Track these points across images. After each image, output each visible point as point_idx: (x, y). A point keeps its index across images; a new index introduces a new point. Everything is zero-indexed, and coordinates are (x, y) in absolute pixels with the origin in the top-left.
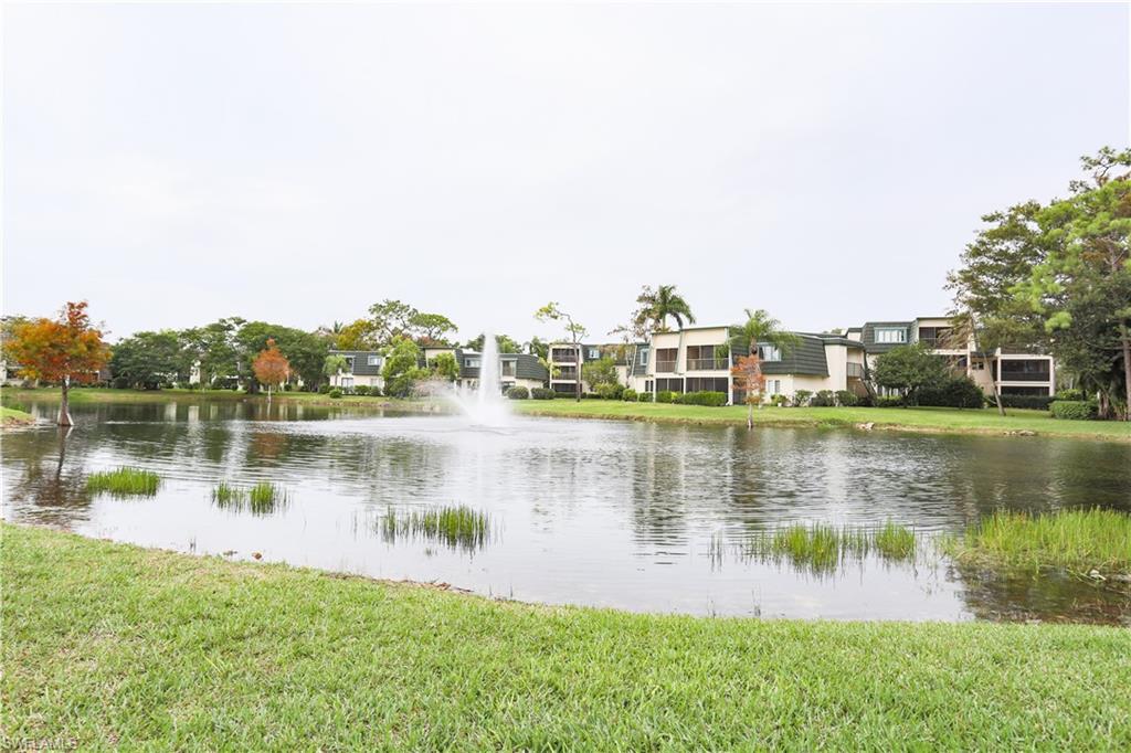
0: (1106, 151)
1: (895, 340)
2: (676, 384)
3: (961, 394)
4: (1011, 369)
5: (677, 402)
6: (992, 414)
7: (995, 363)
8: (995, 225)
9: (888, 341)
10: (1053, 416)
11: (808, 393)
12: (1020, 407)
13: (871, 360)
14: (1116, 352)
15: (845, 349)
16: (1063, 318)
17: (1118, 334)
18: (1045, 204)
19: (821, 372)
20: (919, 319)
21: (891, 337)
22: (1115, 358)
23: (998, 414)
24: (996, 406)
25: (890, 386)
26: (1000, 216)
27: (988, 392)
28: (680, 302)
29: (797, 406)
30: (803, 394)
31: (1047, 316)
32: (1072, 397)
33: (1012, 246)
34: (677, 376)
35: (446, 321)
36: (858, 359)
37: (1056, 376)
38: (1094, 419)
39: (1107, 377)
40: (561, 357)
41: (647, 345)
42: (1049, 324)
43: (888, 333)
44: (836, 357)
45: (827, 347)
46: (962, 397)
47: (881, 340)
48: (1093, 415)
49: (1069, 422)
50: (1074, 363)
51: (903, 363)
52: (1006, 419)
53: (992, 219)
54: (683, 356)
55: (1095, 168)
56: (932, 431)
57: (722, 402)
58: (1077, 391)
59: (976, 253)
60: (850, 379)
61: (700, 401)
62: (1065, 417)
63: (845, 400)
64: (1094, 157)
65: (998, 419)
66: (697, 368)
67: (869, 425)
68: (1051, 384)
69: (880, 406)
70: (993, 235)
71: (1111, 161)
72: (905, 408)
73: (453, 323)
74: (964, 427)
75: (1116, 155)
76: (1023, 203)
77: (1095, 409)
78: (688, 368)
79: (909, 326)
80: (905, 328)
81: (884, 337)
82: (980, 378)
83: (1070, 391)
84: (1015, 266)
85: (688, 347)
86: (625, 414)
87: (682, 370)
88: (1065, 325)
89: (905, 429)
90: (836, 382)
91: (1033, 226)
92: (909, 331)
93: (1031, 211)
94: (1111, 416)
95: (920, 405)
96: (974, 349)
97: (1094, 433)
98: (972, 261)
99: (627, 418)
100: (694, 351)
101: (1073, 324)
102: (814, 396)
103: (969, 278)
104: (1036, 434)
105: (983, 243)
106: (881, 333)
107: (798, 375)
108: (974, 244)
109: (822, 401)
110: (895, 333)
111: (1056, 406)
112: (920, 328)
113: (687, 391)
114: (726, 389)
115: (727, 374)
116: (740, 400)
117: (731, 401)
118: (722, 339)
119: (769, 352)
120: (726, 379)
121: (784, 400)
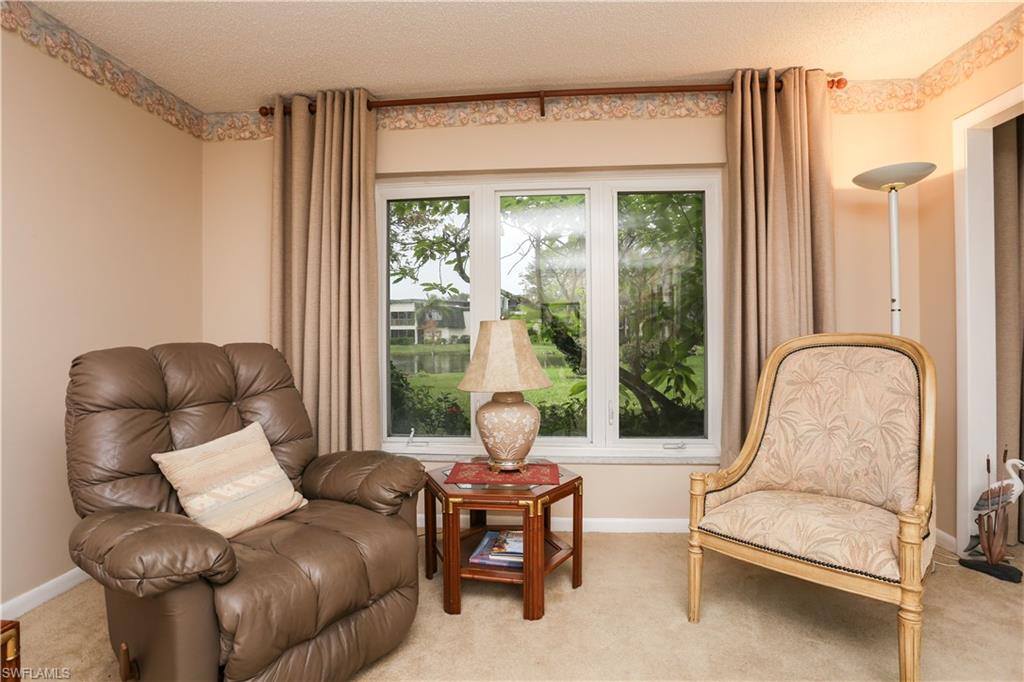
11: (457, 337)
19: (461, 325)
29: (451, 344)
57: (411, 343)
61: (401, 343)
66: (397, 324)
78: (392, 324)
85: (392, 313)
100: (395, 315)
102: (460, 338)
107: (450, 327)
113: (392, 337)
114: (414, 336)
115: (414, 327)
116: (421, 340)
117: (416, 342)
118: (411, 308)
119: (437, 316)
120: (413, 331)
121: (444, 340)
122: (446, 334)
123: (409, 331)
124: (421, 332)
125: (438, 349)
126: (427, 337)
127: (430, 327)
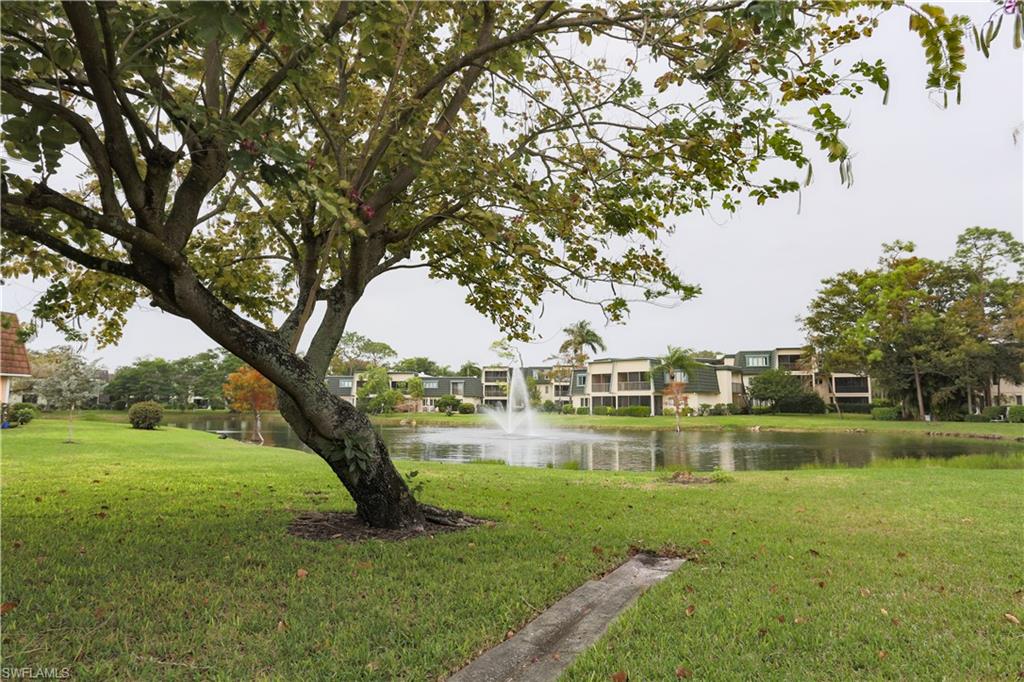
0: (898, 242)
1: (760, 365)
2: (609, 401)
3: (811, 404)
4: (842, 384)
5: (611, 414)
6: (832, 418)
7: (831, 379)
8: (829, 286)
9: (755, 365)
10: (874, 419)
11: (709, 406)
12: (849, 412)
13: (746, 381)
14: (910, 375)
15: (730, 373)
16: (877, 354)
17: (911, 364)
18: (861, 272)
19: (714, 390)
20: (778, 349)
21: (758, 362)
22: (910, 379)
23: (837, 418)
24: (836, 411)
25: (763, 399)
26: (833, 280)
27: (827, 401)
28: (594, 335)
29: (701, 415)
30: (705, 406)
31: (868, 352)
32: (884, 405)
33: (841, 301)
34: (611, 395)
35: (389, 348)
36: (738, 380)
37: (872, 388)
38: (900, 420)
39: (904, 392)
40: (491, 377)
41: (585, 371)
42: (870, 357)
43: (755, 360)
44: (725, 379)
45: (718, 372)
46: (811, 406)
47: (751, 365)
48: (899, 417)
49: (885, 423)
50: (886, 382)
51: (771, 383)
52: (844, 421)
53: (827, 282)
54: (615, 380)
55: (891, 252)
56: (800, 431)
57: (647, 414)
58: (887, 400)
59: (818, 305)
60: (734, 394)
61: (631, 413)
62: (882, 419)
63: (733, 410)
64: (891, 244)
65: (838, 422)
66: (626, 389)
67: (757, 428)
68: (869, 395)
69: (756, 414)
70: (827, 293)
71: (901, 249)
72: (774, 415)
73: (394, 349)
74: (820, 428)
75: (903, 245)
76: (846, 270)
77: (900, 413)
78: (620, 389)
79: (770, 354)
80: (767, 356)
81: (753, 362)
82: (823, 392)
83: (883, 399)
84: (844, 314)
85: (619, 374)
86: (579, 424)
87: (615, 390)
88: (879, 359)
89: (782, 430)
90: (725, 398)
91: (853, 287)
92: (770, 357)
93: (852, 277)
94: (910, 418)
95: (782, 412)
96: (817, 371)
97: (901, 429)
98: (815, 310)
99: (581, 427)
100: (623, 376)
101: (884, 358)
102: (713, 408)
103: (813, 323)
104: (866, 431)
105: (822, 299)
106: (751, 360)
107: (700, 393)
108: (817, 299)
109: (718, 411)
110: (760, 360)
111: (875, 411)
112: (780, 356)
113: (619, 406)
114: (649, 404)
115: (650, 393)
116: (659, 412)
117: (653, 413)
118: (645, 367)
119: (680, 377)
120: (649, 397)
121: (692, 411)
122: (695, 401)
123: (642, 397)
124: (658, 400)
125: (686, 422)
126: (669, 404)
127: (671, 393)
